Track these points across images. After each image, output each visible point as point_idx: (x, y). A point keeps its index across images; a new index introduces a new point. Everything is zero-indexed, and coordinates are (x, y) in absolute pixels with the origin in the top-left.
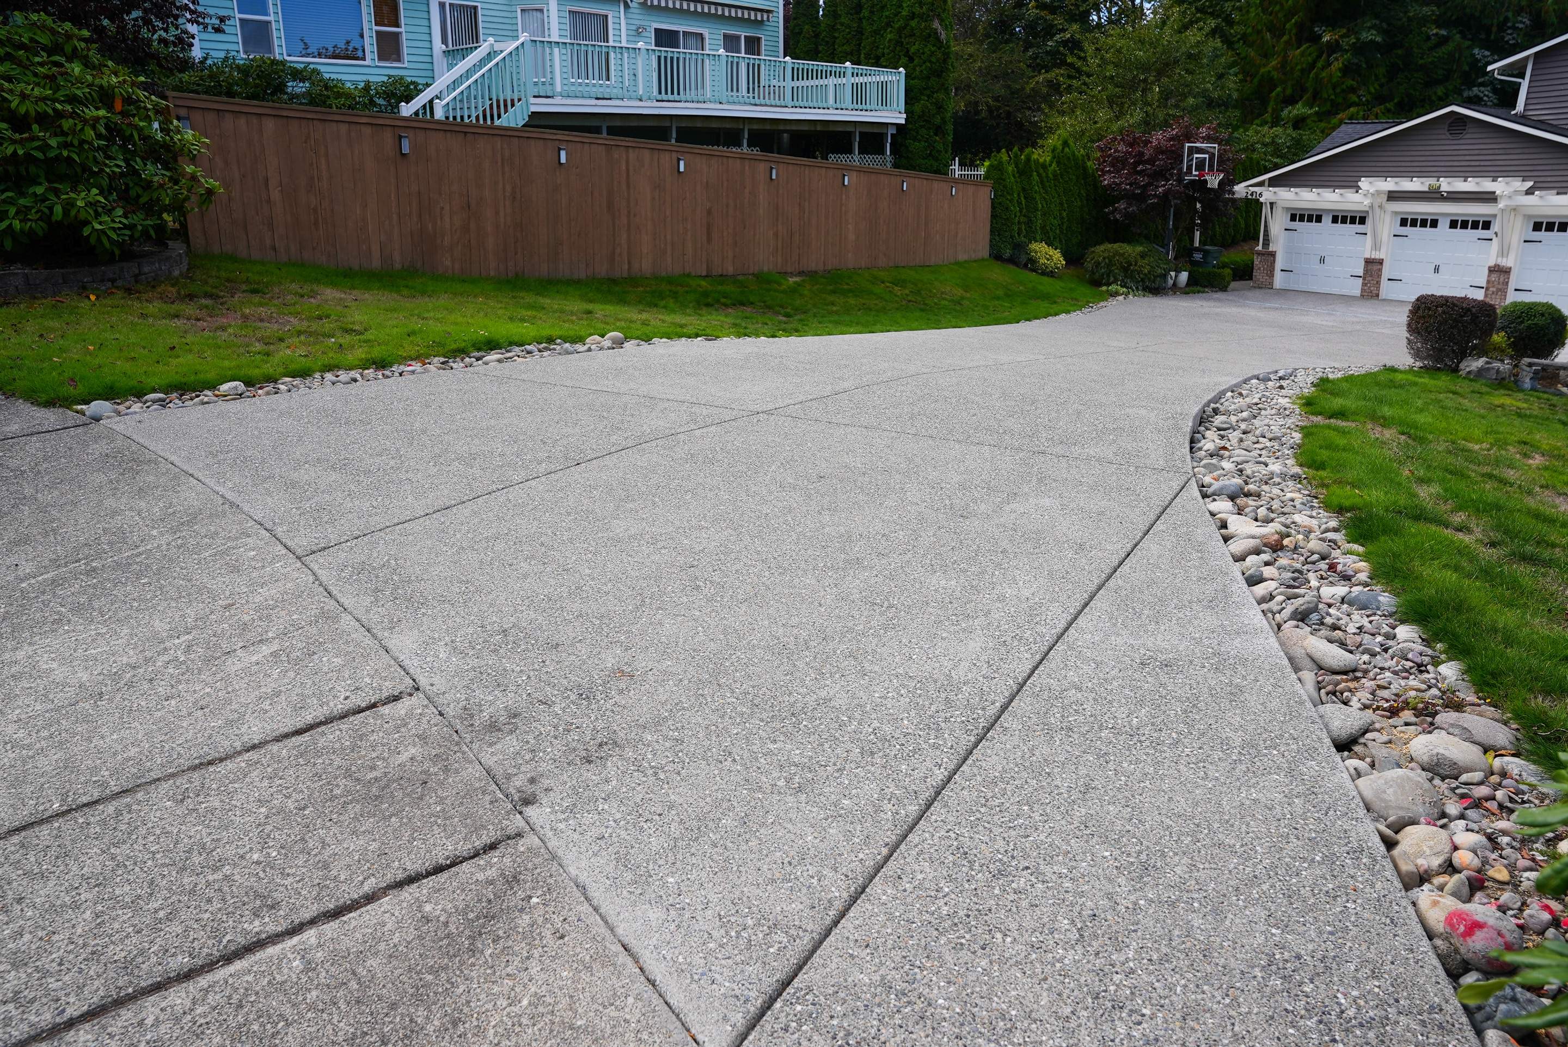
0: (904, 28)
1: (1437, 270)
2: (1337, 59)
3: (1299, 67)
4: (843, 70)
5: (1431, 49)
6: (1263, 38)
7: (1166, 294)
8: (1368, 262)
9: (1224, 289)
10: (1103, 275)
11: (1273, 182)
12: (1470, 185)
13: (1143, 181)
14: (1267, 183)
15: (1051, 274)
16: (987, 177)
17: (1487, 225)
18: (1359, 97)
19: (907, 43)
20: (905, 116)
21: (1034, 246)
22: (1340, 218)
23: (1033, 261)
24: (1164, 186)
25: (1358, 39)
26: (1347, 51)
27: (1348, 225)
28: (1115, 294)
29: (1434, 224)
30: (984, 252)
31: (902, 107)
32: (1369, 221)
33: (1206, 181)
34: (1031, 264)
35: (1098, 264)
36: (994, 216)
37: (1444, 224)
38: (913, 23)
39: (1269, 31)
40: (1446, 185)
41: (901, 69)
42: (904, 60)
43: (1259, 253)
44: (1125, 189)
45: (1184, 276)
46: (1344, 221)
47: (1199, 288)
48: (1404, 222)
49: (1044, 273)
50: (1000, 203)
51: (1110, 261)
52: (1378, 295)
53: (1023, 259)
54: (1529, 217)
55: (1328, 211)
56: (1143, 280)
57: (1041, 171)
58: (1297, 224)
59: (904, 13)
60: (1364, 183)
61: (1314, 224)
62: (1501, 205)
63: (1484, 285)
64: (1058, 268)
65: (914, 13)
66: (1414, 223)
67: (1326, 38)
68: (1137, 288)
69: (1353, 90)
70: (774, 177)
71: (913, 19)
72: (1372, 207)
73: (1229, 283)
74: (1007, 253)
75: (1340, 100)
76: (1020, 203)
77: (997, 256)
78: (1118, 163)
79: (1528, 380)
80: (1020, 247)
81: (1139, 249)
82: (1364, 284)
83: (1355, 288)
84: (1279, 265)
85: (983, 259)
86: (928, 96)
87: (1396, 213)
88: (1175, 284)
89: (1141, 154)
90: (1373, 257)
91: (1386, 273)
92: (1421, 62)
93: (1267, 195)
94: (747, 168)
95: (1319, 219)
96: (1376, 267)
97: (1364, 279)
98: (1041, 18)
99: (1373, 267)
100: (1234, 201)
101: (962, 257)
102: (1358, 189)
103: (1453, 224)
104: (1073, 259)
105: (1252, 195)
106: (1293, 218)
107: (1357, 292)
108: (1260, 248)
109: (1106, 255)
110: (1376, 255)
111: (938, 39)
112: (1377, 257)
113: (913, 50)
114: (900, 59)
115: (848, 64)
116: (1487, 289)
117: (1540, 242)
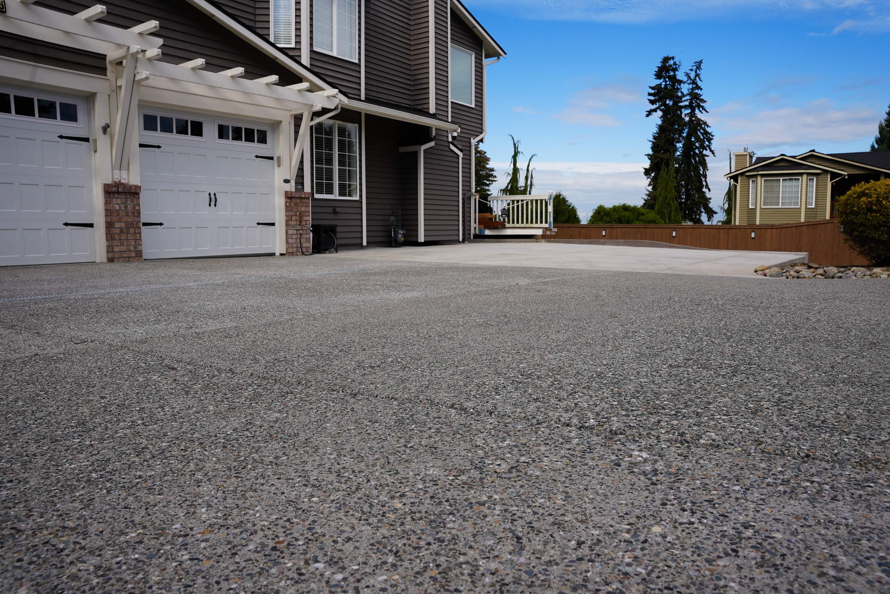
116: (109, 226)
117: (159, 147)
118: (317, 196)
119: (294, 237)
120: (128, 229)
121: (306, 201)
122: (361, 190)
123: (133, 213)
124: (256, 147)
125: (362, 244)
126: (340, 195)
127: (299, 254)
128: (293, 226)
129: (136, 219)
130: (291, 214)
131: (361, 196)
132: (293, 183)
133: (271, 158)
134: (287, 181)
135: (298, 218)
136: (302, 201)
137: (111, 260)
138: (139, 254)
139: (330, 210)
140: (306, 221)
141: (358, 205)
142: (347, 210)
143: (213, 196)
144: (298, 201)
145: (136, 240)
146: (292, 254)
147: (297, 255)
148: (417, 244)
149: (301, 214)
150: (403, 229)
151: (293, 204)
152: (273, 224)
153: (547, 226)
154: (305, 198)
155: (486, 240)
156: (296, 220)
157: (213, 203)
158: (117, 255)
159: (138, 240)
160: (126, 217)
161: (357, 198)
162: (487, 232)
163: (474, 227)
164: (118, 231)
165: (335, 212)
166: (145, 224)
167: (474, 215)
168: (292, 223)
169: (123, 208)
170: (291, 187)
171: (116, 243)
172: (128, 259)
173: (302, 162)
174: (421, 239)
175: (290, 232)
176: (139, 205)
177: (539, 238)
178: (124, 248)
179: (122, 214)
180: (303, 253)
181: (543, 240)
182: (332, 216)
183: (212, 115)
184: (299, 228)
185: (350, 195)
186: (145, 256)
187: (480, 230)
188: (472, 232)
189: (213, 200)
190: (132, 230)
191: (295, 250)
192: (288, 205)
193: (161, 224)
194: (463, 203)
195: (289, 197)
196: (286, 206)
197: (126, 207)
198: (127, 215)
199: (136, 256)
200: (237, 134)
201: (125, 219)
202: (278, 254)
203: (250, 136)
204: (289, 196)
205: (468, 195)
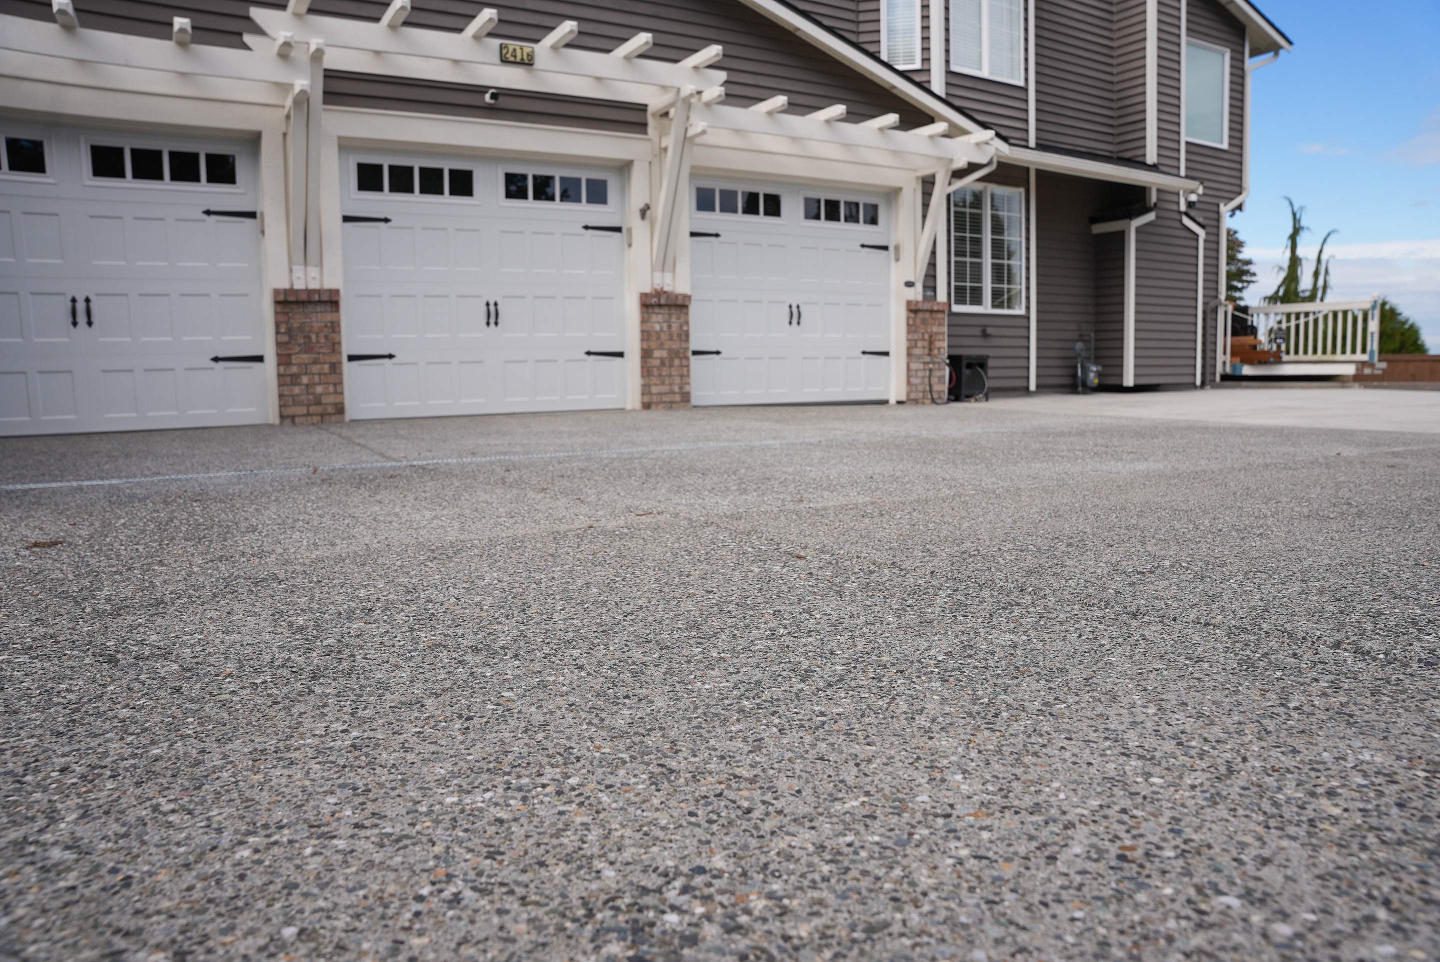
1: (492, 315)
8: (287, 304)
17: (600, 191)
22: (128, 156)
27: (162, 184)
29: (461, 186)
37: (488, 186)
46: (147, 167)
48: (370, 175)
52: (340, 410)
60: (264, 27)
63: (634, 348)
66: (401, 179)
82: (282, 381)
83: (250, 395)
90: (299, 285)
91: (347, 341)
96: (318, 318)
97: (280, 364)
99: (305, 315)
102: (238, 45)
103: (516, 187)
110: (307, 281)
112: (314, 285)
116: (645, 357)
117: (717, 235)
118: (956, 308)
119: (920, 374)
120: (671, 359)
121: (940, 316)
122: (1028, 298)
123: (679, 335)
124: (862, 231)
125: (1028, 388)
126: (994, 306)
127: (927, 401)
128: (919, 357)
129: (684, 345)
130: (916, 336)
131: (1028, 308)
132: (919, 287)
133: (885, 248)
134: (910, 284)
135: (926, 344)
136: (934, 315)
137: (647, 406)
138: (686, 397)
139: (977, 331)
140: (939, 349)
141: (1023, 322)
142: (1003, 332)
143: (795, 310)
144: (927, 315)
145: (682, 376)
146: (916, 402)
147: (924, 403)
148: (1120, 389)
149: (931, 337)
150: (1096, 364)
151: (918, 321)
152: (886, 354)
153: (1365, 358)
154: (938, 311)
155: (1244, 383)
156: (924, 347)
157: (795, 320)
158: (655, 399)
159: (685, 376)
160: (669, 343)
161: (1021, 311)
162: (1247, 370)
163: (1223, 361)
164: (657, 363)
165: (985, 335)
166: (695, 353)
167: (1223, 340)
168: (917, 351)
169: (665, 329)
170: (916, 294)
171: (654, 380)
172: (671, 405)
173: (934, 253)
174: (1129, 380)
175: (914, 366)
176: (687, 323)
177: (1348, 381)
178: (665, 389)
179: (664, 337)
180: (933, 401)
181: (1357, 385)
182: (980, 342)
183: (795, 183)
184: (928, 359)
185: (1009, 307)
186: (694, 401)
187: (1233, 366)
188: (1219, 370)
189: (795, 316)
190: (677, 362)
191: (921, 395)
192: (911, 322)
193: (718, 353)
194: (1204, 320)
195: (913, 309)
196: (908, 325)
197: (670, 327)
198: (671, 339)
199: (682, 401)
200: (832, 211)
201: (668, 344)
202: (892, 401)
203: (852, 214)
204: (913, 307)
205: (1212, 304)
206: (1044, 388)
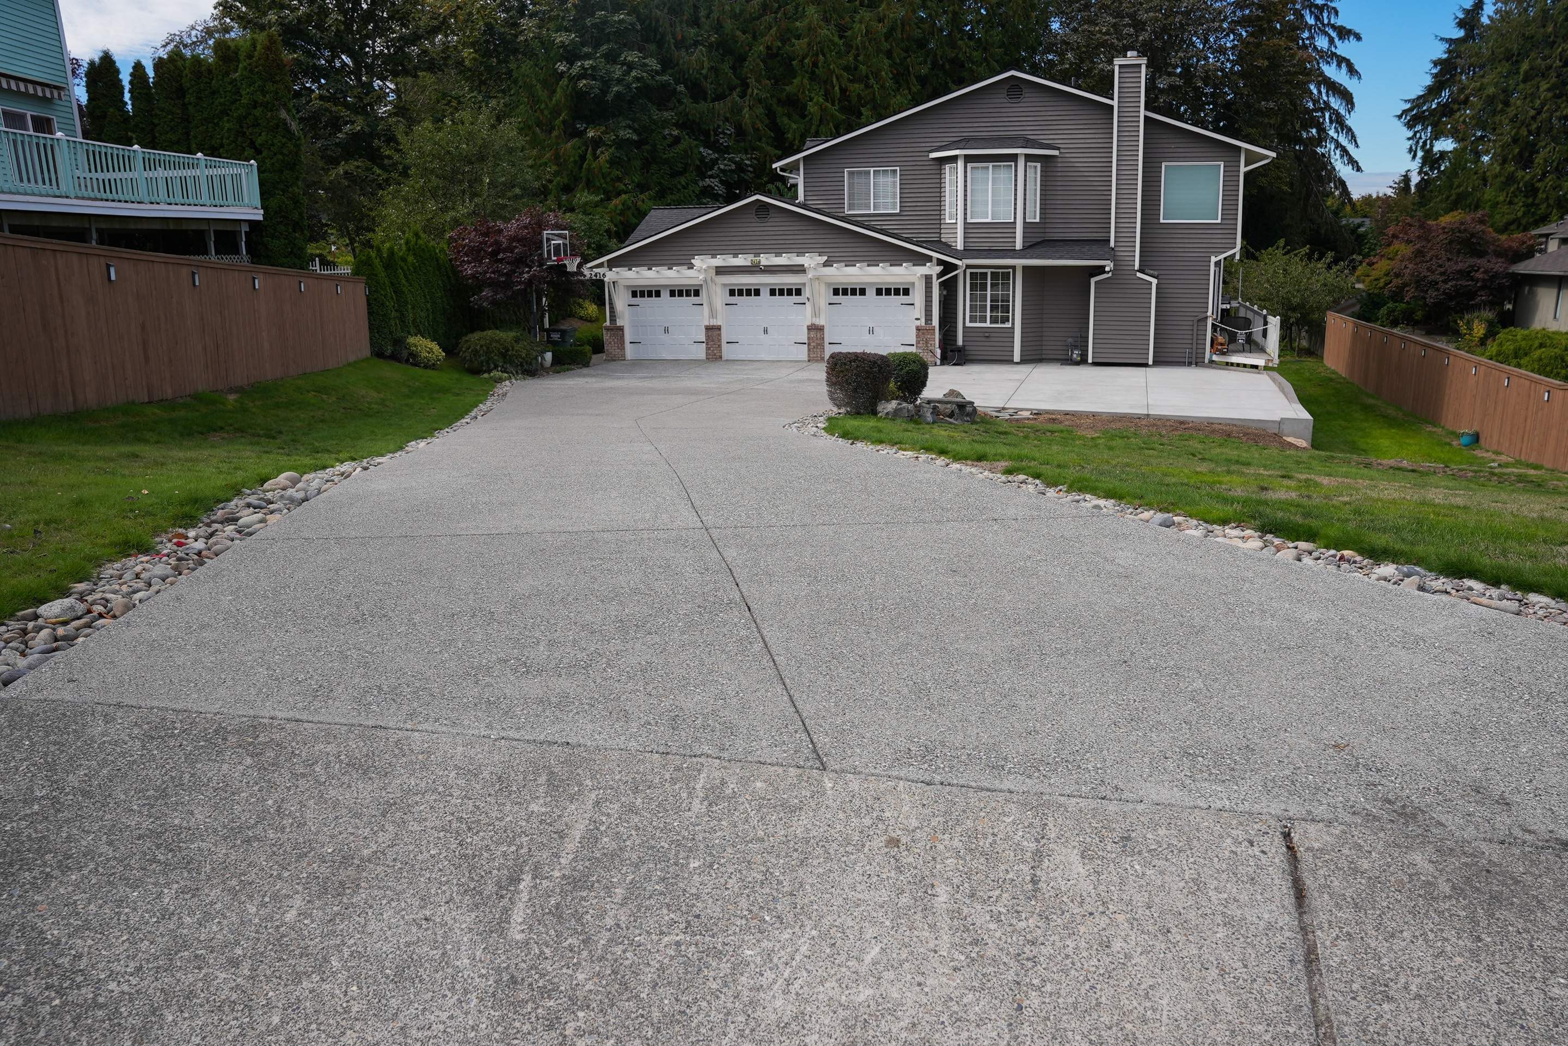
0: (245, 117)
1: (766, 331)
2: (602, 153)
3: (572, 159)
4: (196, 162)
5: (670, 146)
6: (533, 132)
7: (541, 376)
8: (709, 329)
9: (586, 364)
10: (482, 362)
11: (612, 264)
12: (783, 260)
13: (505, 268)
14: (606, 265)
15: (433, 367)
16: (356, 272)
17: (799, 292)
18: (625, 185)
19: (251, 134)
20: (262, 212)
21: (411, 340)
22: (677, 292)
23: (413, 355)
24: (528, 272)
25: (617, 136)
26: (611, 146)
27: (685, 298)
28: (500, 380)
29: (757, 292)
30: (366, 351)
31: (257, 202)
32: (703, 293)
33: (565, 266)
34: (413, 359)
35: (476, 352)
36: (370, 313)
37: (765, 293)
38: (258, 112)
39: (538, 126)
40: (766, 260)
41: (252, 162)
42: (249, 151)
43: (608, 329)
44: (490, 278)
45: (549, 356)
46: (681, 294)
47: (566, 366)
48: (732, 293)
49: (426, 367)
50: (375, 299)
51: (488, 348)
52: (721, 357)
53: (405, 354)
54: (828, 284)
55: (666, 286)
56: (522, 365)
57: (403, 264)
58: (638, 300)
59: (244, 101)
60: (697, 261)
61: (654, 299)
62: (810, 275)
63: (806, 341)
64: (439, 360)
65: (256, 102)
66: (741, 293)
67: (591, 134)
68: (517, 372)
69: (619, 179)
70: (197, 283)
71: (255, 107)
72: (705, 281)
73: (590, 358)
74: (389, 350)
75: (611, 188)
76: (392, 298)
77: (379, 354)
78: (476, 253)
79: (929, 415)
80: (399, 342)
81: (512, 334)
82: (708, 349)
83: (700, 352)
84: (628, 337)
85: (367, 359)
86: (283, 190)
87: (725, 285)
88: (542, 364)
89: (497, 243)
90: (711, 324)
91: (724, 338)
92: (665, 156)
93: (610, 276)
94: (171, 274)
95: (658, 294)
96: (716, 333)
97: (707, 344)
98: (326, 110)
99: (713, 332)
100: (582, 282)
101: (352, 358)
102: (691, 266)
103: (773, 292)
104: (450, 351)
105: (596, 275)
106: (634, 294)
107: (702, 356)
108: (608, 323)
109: (483, 342)
110: (714, 322)
111: (287, 129)
112: (715, 324)
113: (259, 141)
114: (244, 149)
115: (199, 155)
116: (809, 344)
117: (839, 304)
118: (971, 325)
120: (818, 346)
121: (932, 331)
122: (1013, 320)
123: (820, 338)
124: (902, 298)
125: (1010, 361)
126: (992, 323)
129: (821, 342)
130: (919, 339)
131: (1013, 324)
132: (923, 320)
133: (908, 305)
134: (917, 319)
136: (928, 331)
137: (809, 361)
138: (823, 359)
139: (982, 335)
140: (930, 344)
141: (1010, 331)
142: (998, 335)
143: (871, 329)
145: (821, 352)
148: (1087, 364)
149: (927, 340)
150: (1078, 351)
151: (923, 332)
152: (913, 345)
155: (1215, 366)
156: (923, 344)
157: (871, 333)
158: (812, 359)
161: (1008, 325)
163: (1208, 350)
164: (813, 347)
165: (987, 336)
166: (831, 343)
167: (1209, 338)
168: (920, 345)
169: (816, 336)
170: (921, 323)
171: (812, 353)
172: (817, 361)
173: (932, 306)
174: (1090, 361)
175: (919, 351)
176: (823, 330)
177: (1261, 369)
178: (816, 356)
179: (815, 339)
182: (983, 339)
183: (870, 284)
184: (926, 348)
185: (1002, 324)
187: (1211, 355)
188: (1206, 357)
189: (871, 331)
192: (919, 331)
193: (840, 344)
195: (918, 329)
196: (917, 332)
200: (888, 292)
203: (897, 292)
205: (1200, 317)
206: (1024, 361)
